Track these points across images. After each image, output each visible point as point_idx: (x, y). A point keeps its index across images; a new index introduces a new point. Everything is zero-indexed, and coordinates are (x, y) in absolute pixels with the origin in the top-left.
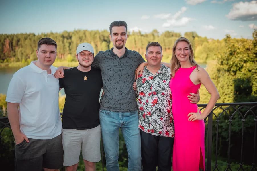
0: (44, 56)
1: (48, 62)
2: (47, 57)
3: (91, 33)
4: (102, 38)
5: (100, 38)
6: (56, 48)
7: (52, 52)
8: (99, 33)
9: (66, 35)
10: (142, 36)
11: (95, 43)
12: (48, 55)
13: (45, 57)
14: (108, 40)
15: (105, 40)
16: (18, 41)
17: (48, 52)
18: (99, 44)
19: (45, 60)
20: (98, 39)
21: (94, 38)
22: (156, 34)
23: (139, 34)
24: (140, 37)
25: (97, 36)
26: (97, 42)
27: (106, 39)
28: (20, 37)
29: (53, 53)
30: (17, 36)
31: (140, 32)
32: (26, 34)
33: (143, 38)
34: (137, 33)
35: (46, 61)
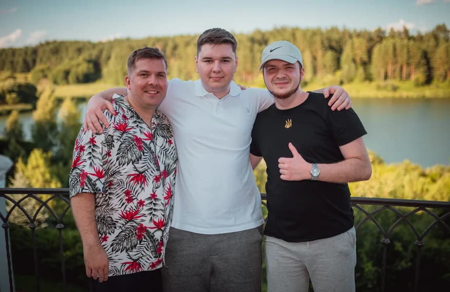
0: (209, 70)
1: (216, 81)
2: (214, 72)
3: (305, 33)
4: (326, 44)
5: (322, 43)
6: (234, 50)
7: (225, 60)
8: (322, 34)
9: (258, 37)
10: (410, 38)
11: (312, 52)
12: (215, 66)
13: (211, 71)
14: (338, 48)
15: (331, 48)
16: (175, 47)
17: (217, 59)
18: (319, 54)
19: (210, 77)
20: (318, 46)
21: (311, 44)
22: (441, 36)
23: (403, 36)
24: (406, 41)
25: (318, 39)
26: (316, 51)
27: (334, 44)
28: (178, 41)
29: (228, 61)
30: (174, 39)
31: (406, 32)
32: (189, 36)
33: (412, 42)
34: (400, 33)
35: (211, 79)
